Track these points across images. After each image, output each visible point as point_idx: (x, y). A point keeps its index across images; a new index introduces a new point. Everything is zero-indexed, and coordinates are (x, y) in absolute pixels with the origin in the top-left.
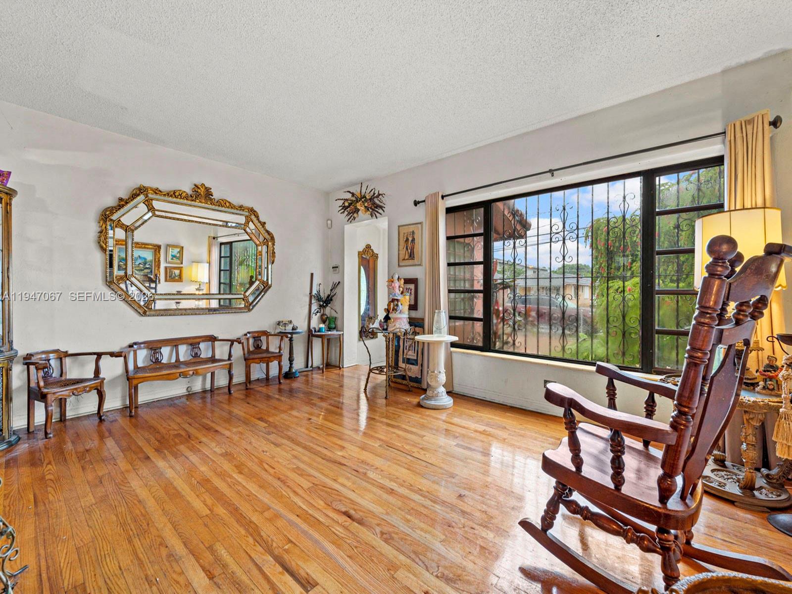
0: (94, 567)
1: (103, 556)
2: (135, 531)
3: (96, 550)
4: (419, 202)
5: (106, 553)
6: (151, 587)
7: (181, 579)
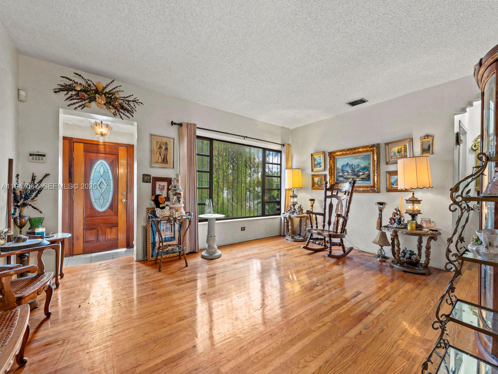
0: (389, 357)
1: (381, 357)
2: (356, 351)
3: (379, 364)
4: (175, 124)
5: (378, 357)
6: (385, 329)
7: (375, 321)
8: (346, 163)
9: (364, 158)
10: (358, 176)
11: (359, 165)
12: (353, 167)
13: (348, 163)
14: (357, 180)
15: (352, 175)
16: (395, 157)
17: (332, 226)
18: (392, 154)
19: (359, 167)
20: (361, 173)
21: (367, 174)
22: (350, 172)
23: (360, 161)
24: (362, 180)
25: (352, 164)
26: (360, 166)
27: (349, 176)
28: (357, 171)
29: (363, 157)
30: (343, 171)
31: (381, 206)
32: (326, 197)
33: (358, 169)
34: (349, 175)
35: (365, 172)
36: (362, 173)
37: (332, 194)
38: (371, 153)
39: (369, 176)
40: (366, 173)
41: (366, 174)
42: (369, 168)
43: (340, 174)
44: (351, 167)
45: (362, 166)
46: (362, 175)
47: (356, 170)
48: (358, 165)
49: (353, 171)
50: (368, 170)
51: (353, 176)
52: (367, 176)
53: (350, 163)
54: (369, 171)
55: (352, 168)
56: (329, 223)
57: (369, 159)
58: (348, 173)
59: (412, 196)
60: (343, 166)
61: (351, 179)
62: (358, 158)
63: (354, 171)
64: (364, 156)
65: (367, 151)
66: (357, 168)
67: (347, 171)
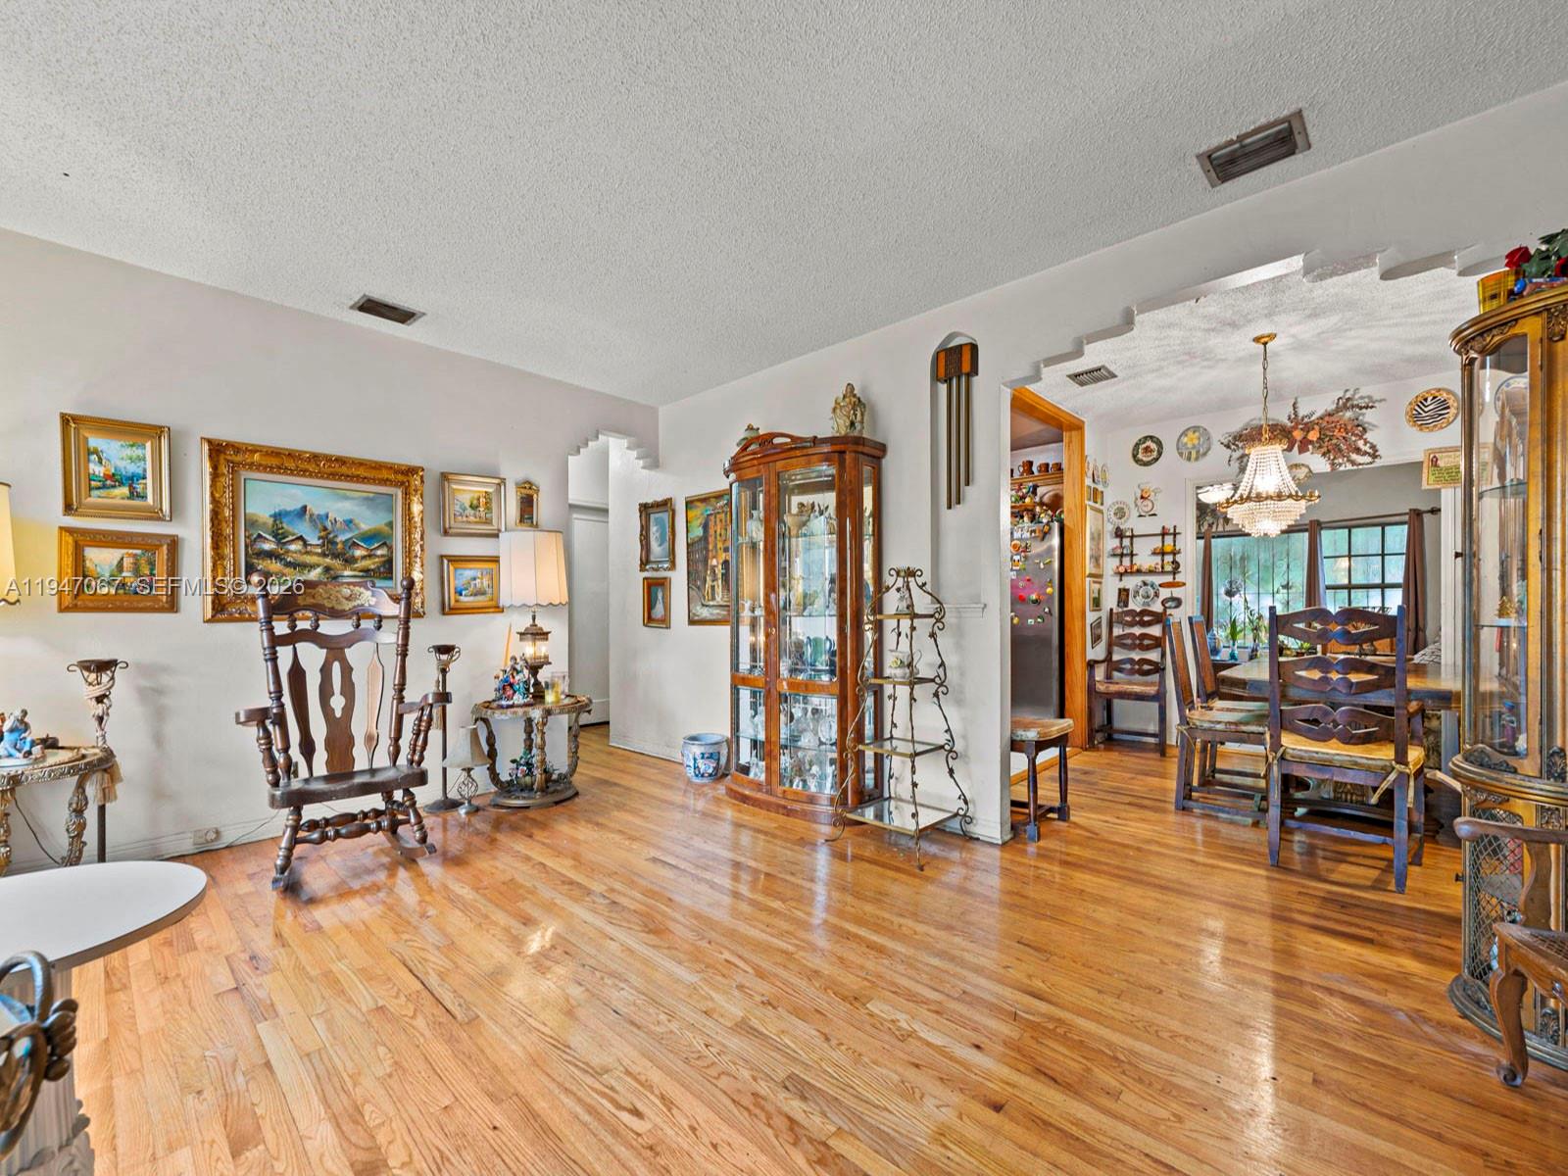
8: (299, 506)
9: (370, 501)
10: (349, 561)
11: (351, 521)
12: (329, 525)
13: (304, 508)
14: (346, 573)
15: (324, 555)
16: (465, 519)
17: (321, 756)
18: (457, 508)
19: (351, 530)
20: (358, 553)
21: (382, 556)
22: (313, 540)
23: (356, 509)
24: (362, 577)
25: (322, 512)
26: (358, 528)
27: (313, 559)
28: (345, 543)
29: (367, 499)
30: (279, 536)
31: (444, 657)
32: (276, 641)
33: (348, 536)
34: (307, 553)
35: (377, 548)
36: (364, 553)
37: (293, 626)
38: (399, 493)
39: (389, 563)
40: (379, 552)
41: (378, 557)
42: (390, 536)
43: (267, 546)
44: (320, 522)
45: (365, 527)
46: (364, 557)
47: (338, 540)
48: (349, 523)
49: (328, 541)
50: (385, 544)
51: (328, 560)
52: (384, 563)
53: (316, 508)
54: (390, 548)
55: (325, 529)
56: (308, 748)
57: (391, 509)
58: (305, 544)
59: (531, 622)
60: (278, 517)
61: (319, 570)
62: (347, 498)
63: (333, 543)
64: (371, 495)
65: (384, 482)
66: (344, 531)
67: (301, 538)
